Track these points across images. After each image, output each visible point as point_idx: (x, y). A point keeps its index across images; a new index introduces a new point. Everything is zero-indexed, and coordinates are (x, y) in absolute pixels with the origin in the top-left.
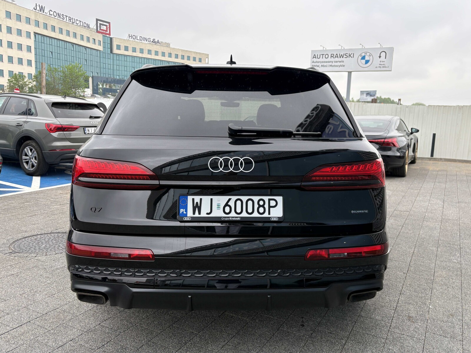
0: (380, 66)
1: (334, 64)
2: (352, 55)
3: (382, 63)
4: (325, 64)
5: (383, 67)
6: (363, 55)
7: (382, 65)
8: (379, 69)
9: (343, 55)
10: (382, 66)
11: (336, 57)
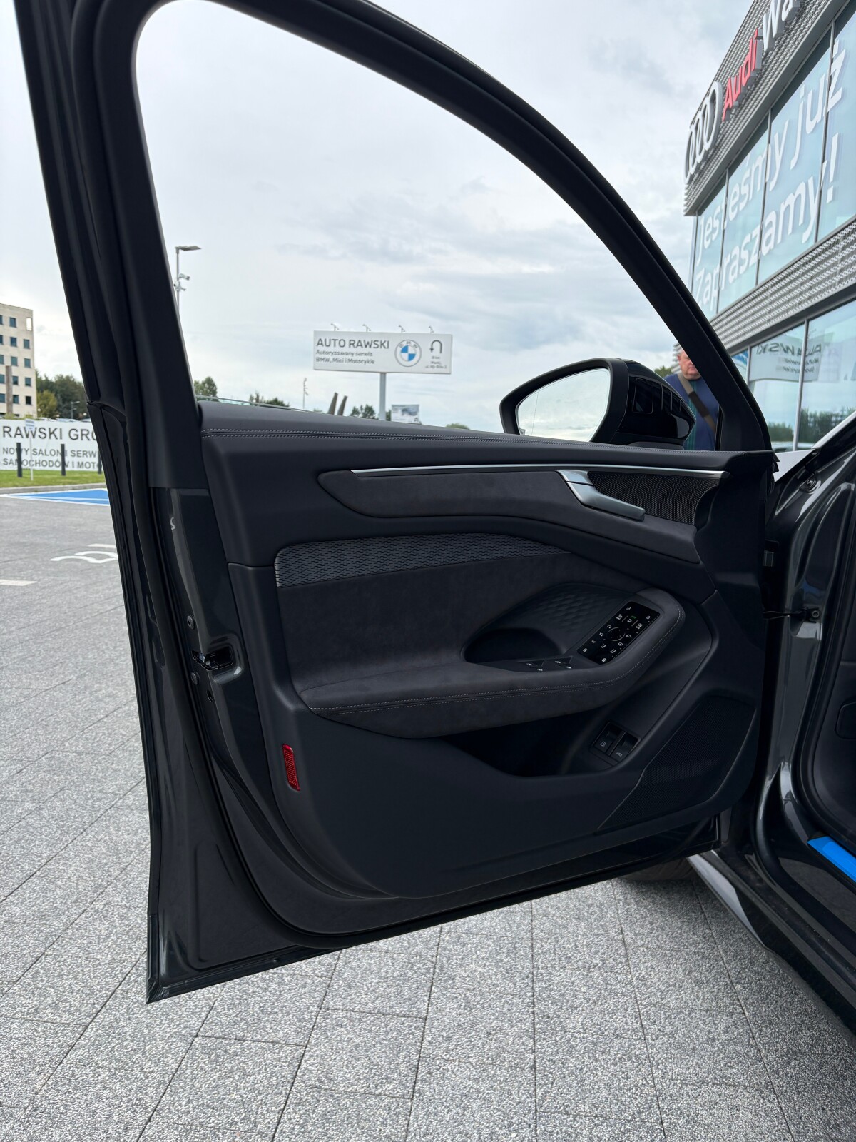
0: (432, 365)
1: (355, 358)
2: (386, 344)
3: (436, 360)
4: (340, 357)
5: (438, 367)
6: (405, 344)
7: (435, 363)
8: (430, 370)
9: (370, 343)
10: (435, 365)
11: (358, 346)
